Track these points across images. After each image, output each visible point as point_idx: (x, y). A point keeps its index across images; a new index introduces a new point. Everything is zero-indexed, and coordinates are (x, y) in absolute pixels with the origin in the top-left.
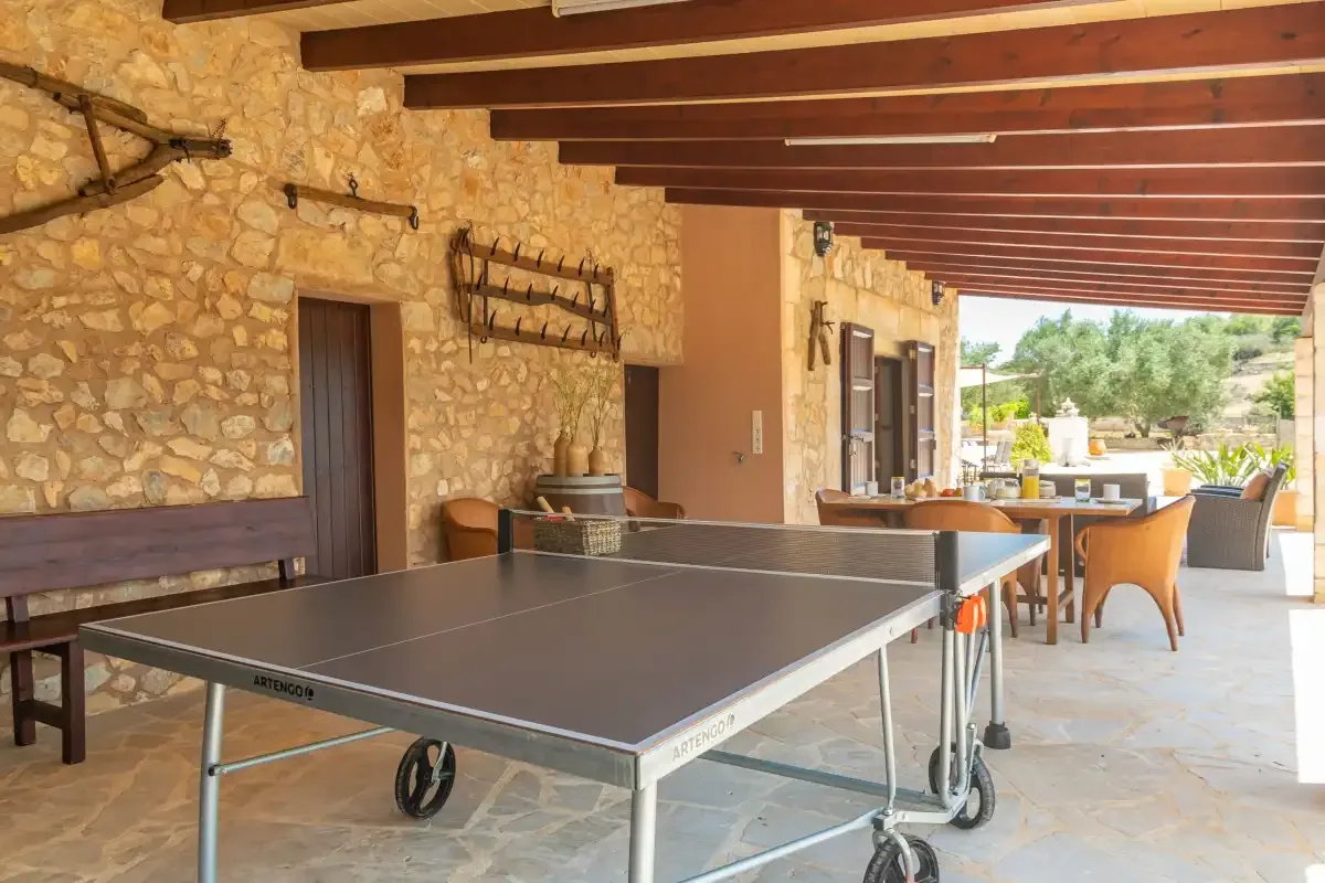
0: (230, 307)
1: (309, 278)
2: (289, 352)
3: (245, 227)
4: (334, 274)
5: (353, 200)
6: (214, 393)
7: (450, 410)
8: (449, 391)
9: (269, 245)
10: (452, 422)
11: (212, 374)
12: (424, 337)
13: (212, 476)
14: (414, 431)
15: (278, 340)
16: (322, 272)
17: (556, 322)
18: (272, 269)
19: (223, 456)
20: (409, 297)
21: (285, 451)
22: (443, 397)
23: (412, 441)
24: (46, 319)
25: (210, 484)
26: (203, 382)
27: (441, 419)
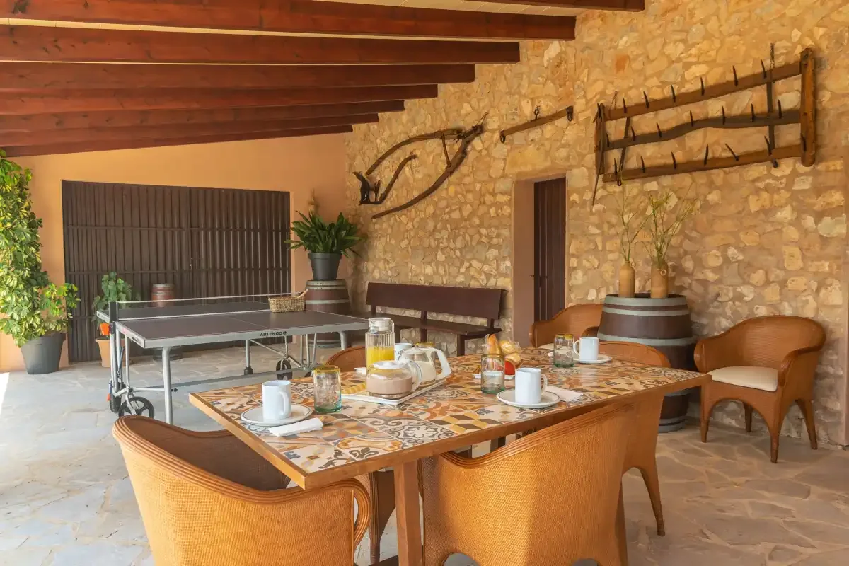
0: (489, 199)
1: (519, 174)
2: (510, 216)
3: (494, 159)
4: (529, 168)
5: (538, 121)
6: (484, 239)
7: (599, 240)
8: (598, 226)
9: (502, 164)
10: (600, 248)
11: (483, 231)
12: (580, 192)
13: (483, 277)
14: (573, 255)
15: (507, 210)
16: (523, 169)
17: (717, 142)
18: (504, 176)
19: (486, 268)
20: (571, 167)
21: (507, 267)
22: (594, 230)
23: (572, 262)
24: (444, 218)
25: (483, 280)
26: (481, 235)
27: (592, 246)
